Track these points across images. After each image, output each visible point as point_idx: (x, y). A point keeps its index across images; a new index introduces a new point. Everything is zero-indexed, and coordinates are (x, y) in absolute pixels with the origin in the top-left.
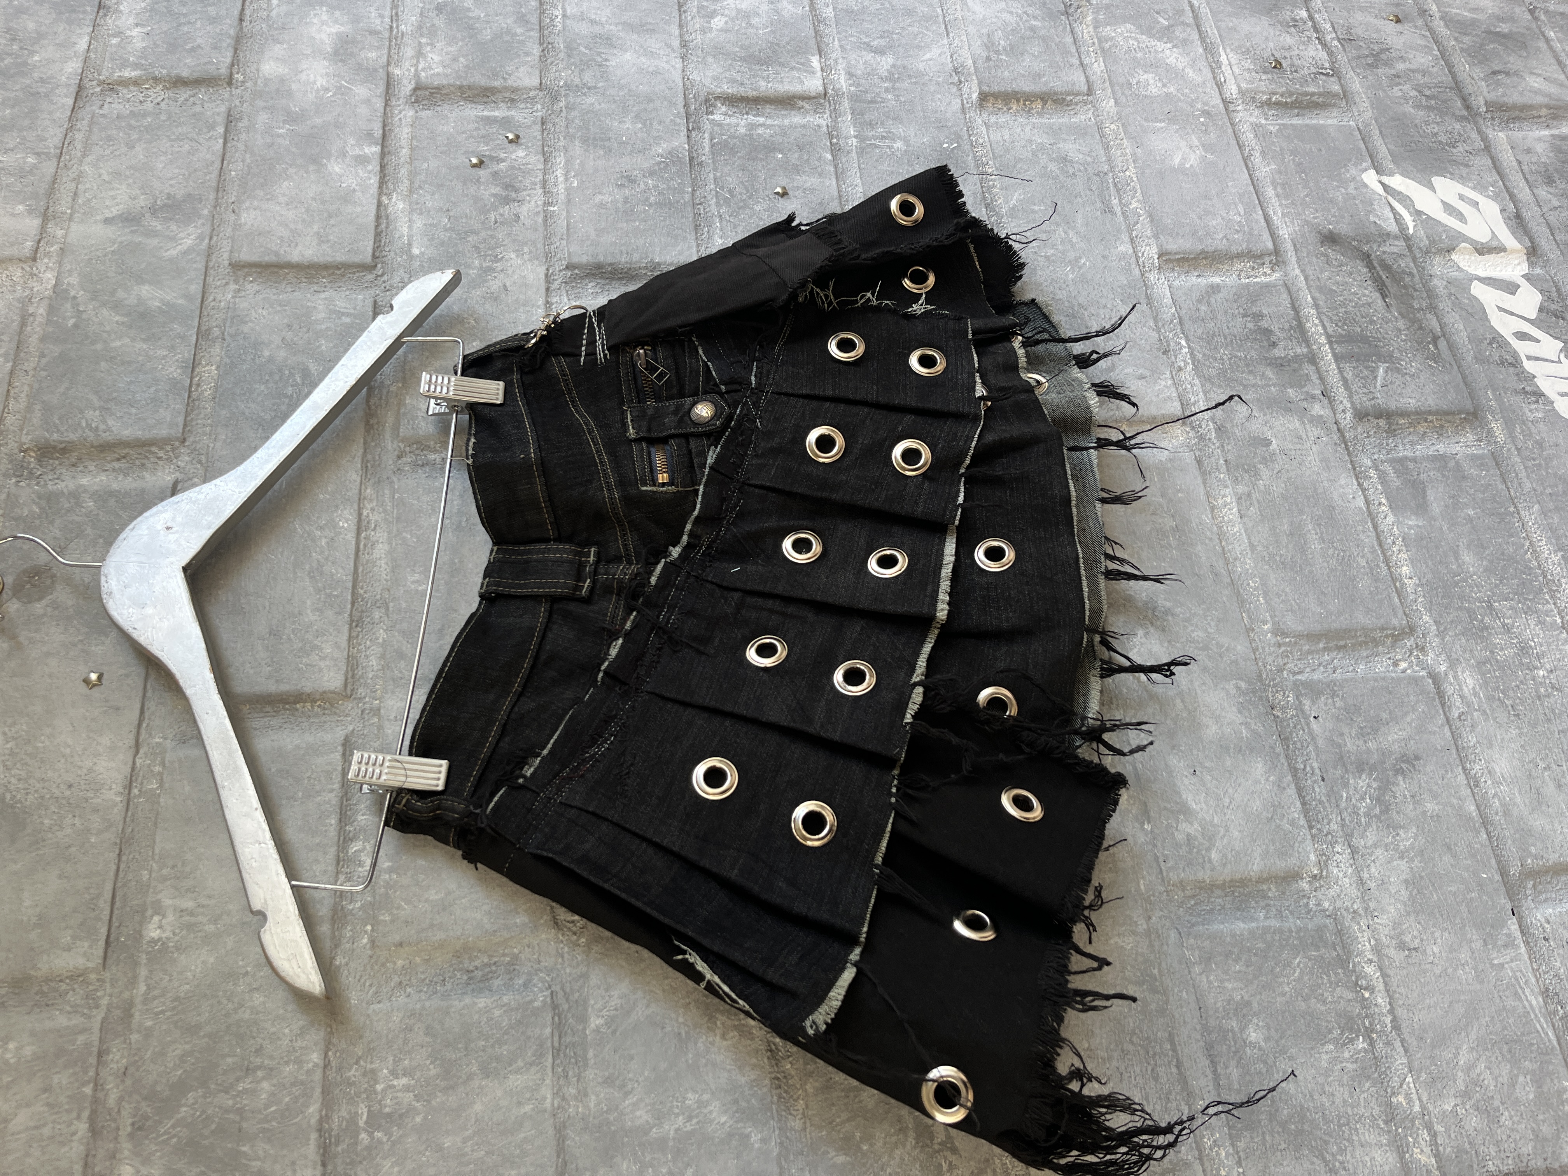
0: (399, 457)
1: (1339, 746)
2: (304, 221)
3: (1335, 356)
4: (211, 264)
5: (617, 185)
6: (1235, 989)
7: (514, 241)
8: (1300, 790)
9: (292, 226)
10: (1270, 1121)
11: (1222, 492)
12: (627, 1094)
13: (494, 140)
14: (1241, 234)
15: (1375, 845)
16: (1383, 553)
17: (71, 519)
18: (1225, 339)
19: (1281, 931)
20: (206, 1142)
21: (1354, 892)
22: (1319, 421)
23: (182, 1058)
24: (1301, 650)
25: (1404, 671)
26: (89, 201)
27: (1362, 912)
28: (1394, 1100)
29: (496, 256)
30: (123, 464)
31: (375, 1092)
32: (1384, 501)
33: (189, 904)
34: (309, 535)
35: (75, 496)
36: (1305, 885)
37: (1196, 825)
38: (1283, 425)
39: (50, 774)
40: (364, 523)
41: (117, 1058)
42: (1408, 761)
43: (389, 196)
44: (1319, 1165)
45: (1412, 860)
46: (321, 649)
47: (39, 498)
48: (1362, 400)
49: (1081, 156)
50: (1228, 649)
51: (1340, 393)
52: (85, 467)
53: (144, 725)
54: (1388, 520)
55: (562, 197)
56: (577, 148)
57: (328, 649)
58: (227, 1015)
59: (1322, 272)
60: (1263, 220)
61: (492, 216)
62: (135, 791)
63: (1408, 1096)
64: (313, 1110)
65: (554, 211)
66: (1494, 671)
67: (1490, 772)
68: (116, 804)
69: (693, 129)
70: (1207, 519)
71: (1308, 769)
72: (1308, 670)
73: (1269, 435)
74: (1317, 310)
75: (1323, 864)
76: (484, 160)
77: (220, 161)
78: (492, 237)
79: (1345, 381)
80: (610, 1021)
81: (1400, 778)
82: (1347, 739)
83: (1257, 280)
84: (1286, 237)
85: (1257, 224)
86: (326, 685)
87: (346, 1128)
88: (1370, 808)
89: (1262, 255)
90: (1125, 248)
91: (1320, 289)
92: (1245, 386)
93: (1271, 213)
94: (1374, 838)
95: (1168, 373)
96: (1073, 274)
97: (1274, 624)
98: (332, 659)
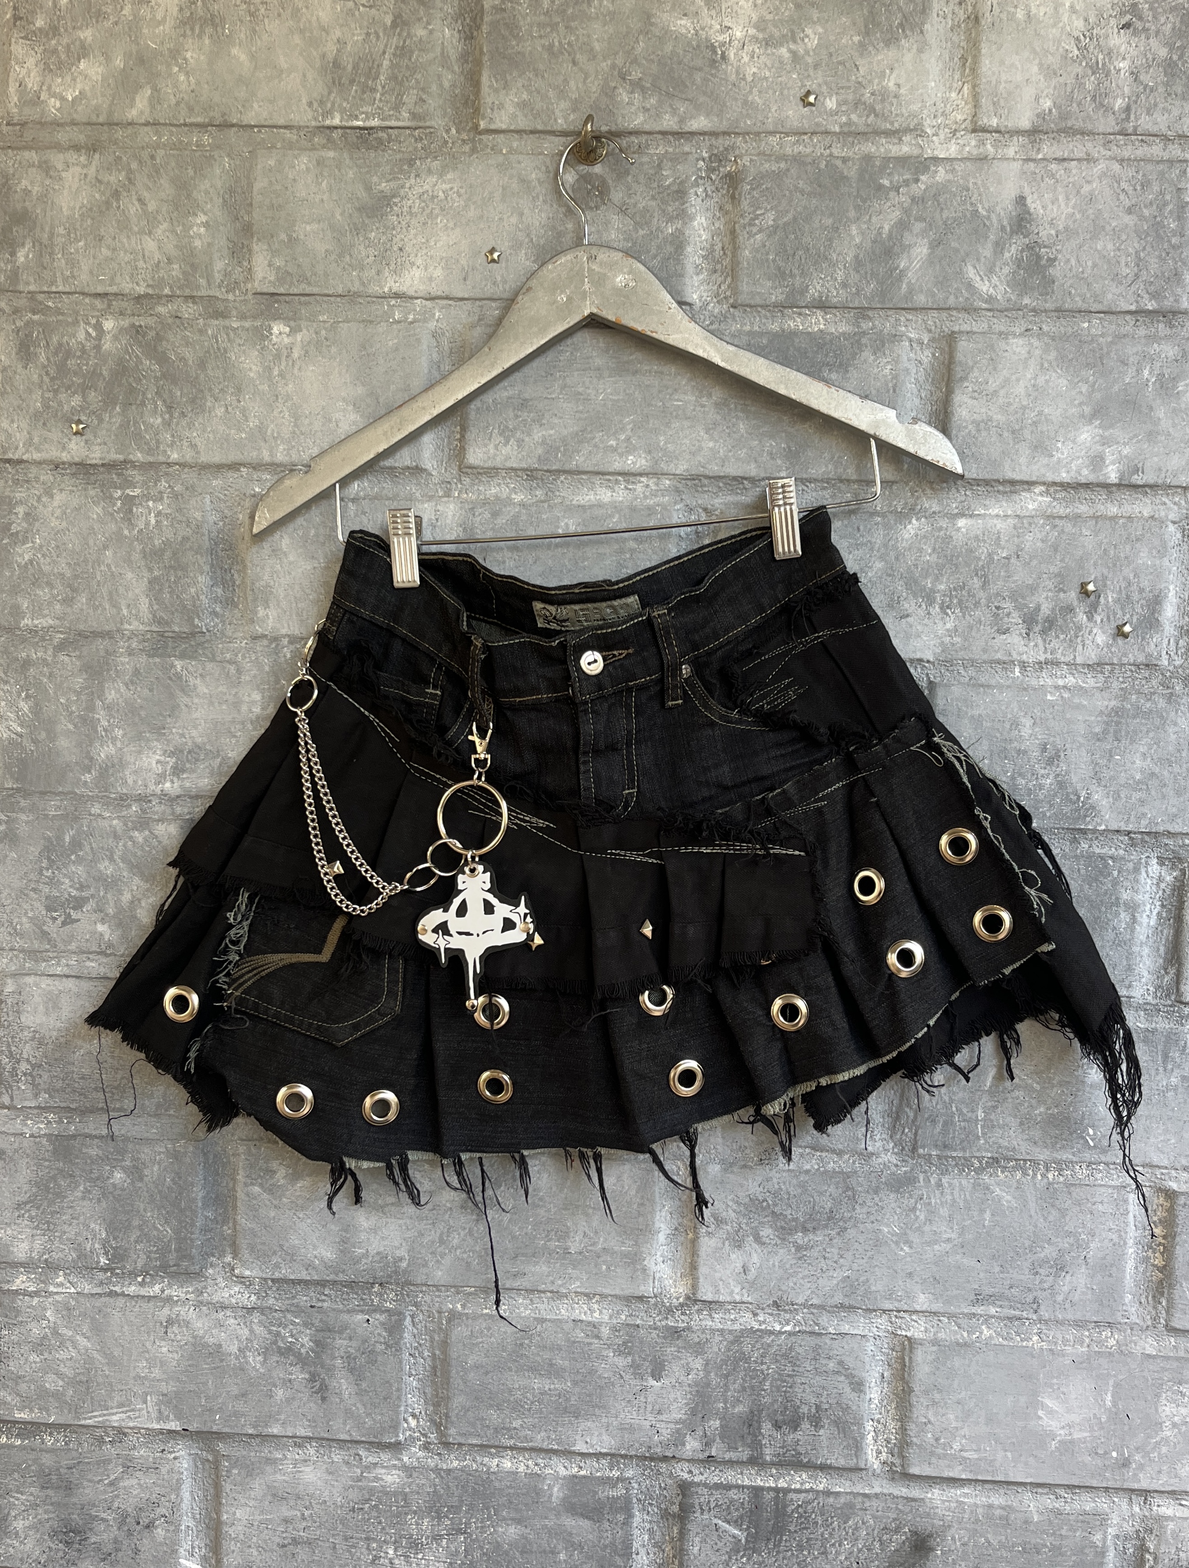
0: (705, 510)
1: (340, 1332)
2: (1009, 404)
3: (760, 1489)
4: (954, 313)
5: (1046, 744)
6: (152, 1172)
7: (971, 628)
8: (306, 1283)
9: (1002, 392)
10: (58, 1169)
12: (126, 685)
13: (1122, 609)
14: (932, 1441)
15: (252, 1331)
16: (525, 1449)
17: (656, 214)
18: (789, 1376)
19: (193, 1225)
20: (124, 381)
21: (216, 1298)
22: (678, 1440)
23: (183, 359)
24: (434, 1331)
25: (405, 1420)
26: (1053, 176)
27: (200, 1298)
28: (61, 1273)
29: (948, 607)
30: (718, 252)
31: (148, 500)
32: (582, 1473)
33: (296, 355)
34: (621, 429)
35: (683, 215)
36: (228, 1259)
37: (282, 1182)
38: (675, 1400)
39: (413, 232)
40: (632, 479)
41: (188, 310)
42: (321, 1389)
43: (1047, 493)
44: (24, 1198)
45: (237, 1358)
46: (505, 445)
47: (682, 182)
48: (702, 1497)
49: (1066, 1289)
50: (439, 1262)
51: (714, 1476)
52: (719, 219)
53: (450, 302)
54: (561, 1468)
55: (1034, 682)
56: (1104, 702)
57: (505, 450)
58: (210, 389)
59: (874, 1517)
60: (951, 1475)
61: (1008, 605)
62: (393, 302)
63: (61, 1285)
64: (139, 456)
65: (1013, 672)
66: (398, 1507)
67: (306, 1461)
68: (381, 288)
69: (1131, 839)
70: (575, 1286)
71: (323, 1297)
72: (415, 1331)
73: (665, 1381)
74: (823, 1492)
75: (241, 1280)
76: (1092, 597)
77: (1105, 309)
78: (977, 604)
79: (728, 1487)
80: (179, 677)
81: (307, 1376)
82: (345, 1342)
83: (870, 1438)
84: (929, 1495)
85: (949, 1466)
86: (472, 450)
87: (126, 480)
88: (284, 1338)
89: (903, 1457)
90: (922, 1301)
91: (850, 1506)
92: (726, 1376)
93: (966, 1490)
94: (258, 1332)
95: (749, 1299)
96: (889, 1232)
97: (460, 1314)
98: (496, 455)
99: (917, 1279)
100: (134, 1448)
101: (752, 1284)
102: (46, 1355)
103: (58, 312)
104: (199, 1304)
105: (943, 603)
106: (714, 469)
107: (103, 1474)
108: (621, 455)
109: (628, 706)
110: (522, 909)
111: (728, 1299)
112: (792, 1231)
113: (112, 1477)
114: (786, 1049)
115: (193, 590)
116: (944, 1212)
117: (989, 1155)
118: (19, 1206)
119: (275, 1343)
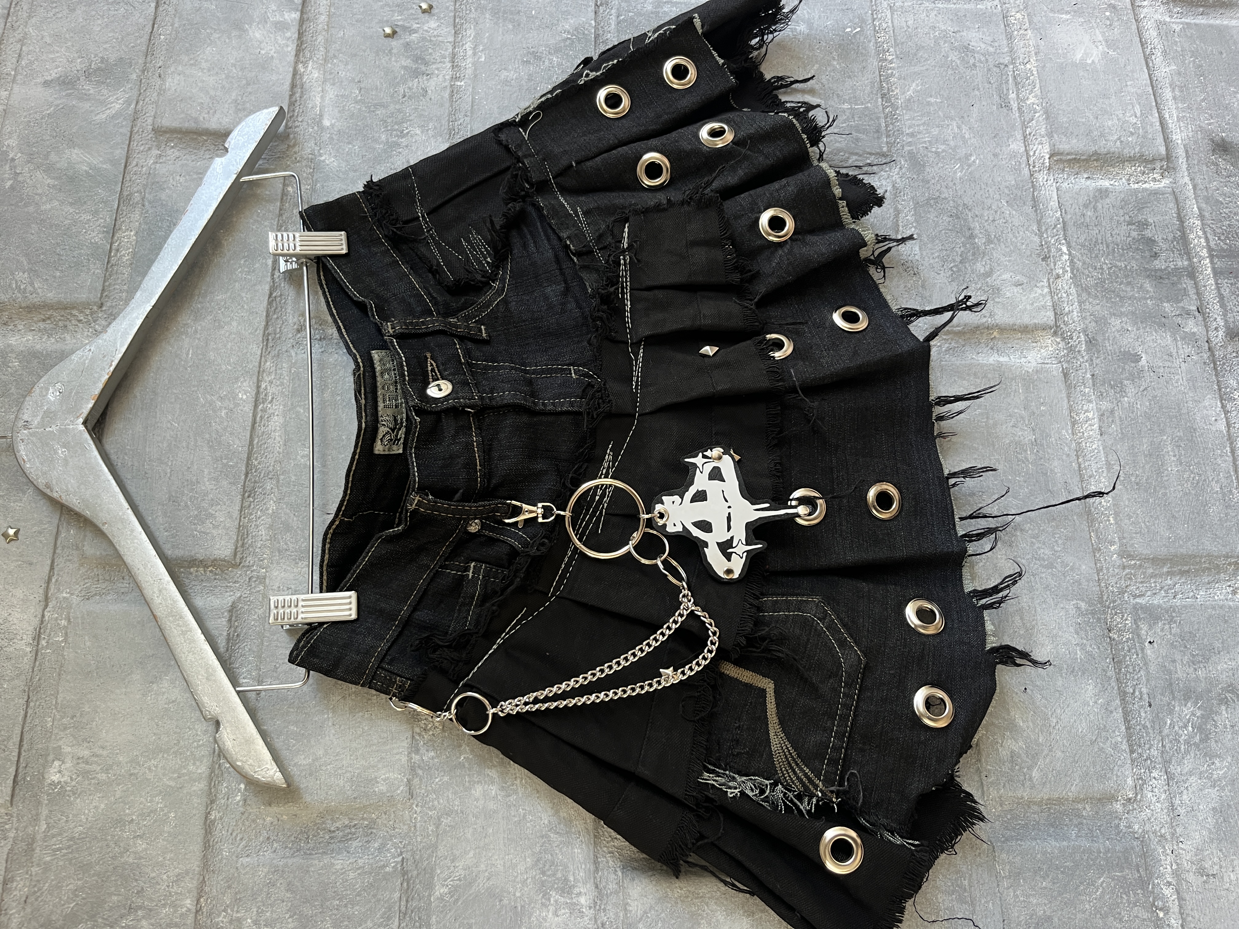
1: (1169, 672)
2: (223, 88)
3: (1214, 269)
4: (136, 129)
5: (523, 62)
6: (1039, 905)
7: (421, 116)
8: (1126, 714)
9: (212, 93)
11: (1085, 408)
13: (408, 9)
14: (1134, 137)
15: (1191, 773)
18: (1108, 247)
19: (1089, 851)
21: (1164, 819)
22: (1191, 338)
23: (75, 893)
24: (1144, 573)
26: (32, 63)
27: (1168, 837)
29: (402, 133)
30: (48, 325)
33: (86, 753)
34: (210, 405)
36: (1118, 806)
37: (1021, 744)
38: (1155, 341)
40: (262, 396)
41: (20, 887)
42: (1232, 692)
43: (305, 63)
46: (215, 518)
48: (1236, 318)
49: (983, 46)
50: (1072, 569)
51: (1215, 309)
52: (15, 326)
53: (54, 580)
55: (469, 72)
56: (487, 21)
57: (221, 517)
58: (114, 858)
59: (1210, 182)
60: (1158, 124)
61: (402, 89)
62: (44, 643)
65: (461, 86)
68: (26, 654)
69: (601, 4)
70: (1066, 434)
71: (1137, 693)
72: (1149, 593)
73: (1140, 350)
74: (1202, 220)
75: (1138, 789)
76: (397, 30)
77: (151, 23)
78: (400, 111)
79: (1221, 297)
80: (454, 891)
81: (1223, 708)
82: (1179, 667)
83: (1146, 186)
84: (1179, 142)
85: (1151, 125)
86: (216, 552)
88: (1191, 737)
89: (1154, 160)
90: (1017, 146)
91: (1207, 200)
92: (1122, 298)
93: (1167, 116)
94: (1190, 767)
95: (1045, 280)
96: (961, 172)
97: (1121, 545)
98: (224, 528)
99: (998, 150)
101: (1030, 278)
104: (1175, 838)
105: (397, 136)
106: (259, 321)
108: (237, 405)
110: (698, 460)
111: (1049, 299)
112: (976, 247)
115: (352, 875)
116: (935, 131)
117: (880, 100)
119: (1197, 745)
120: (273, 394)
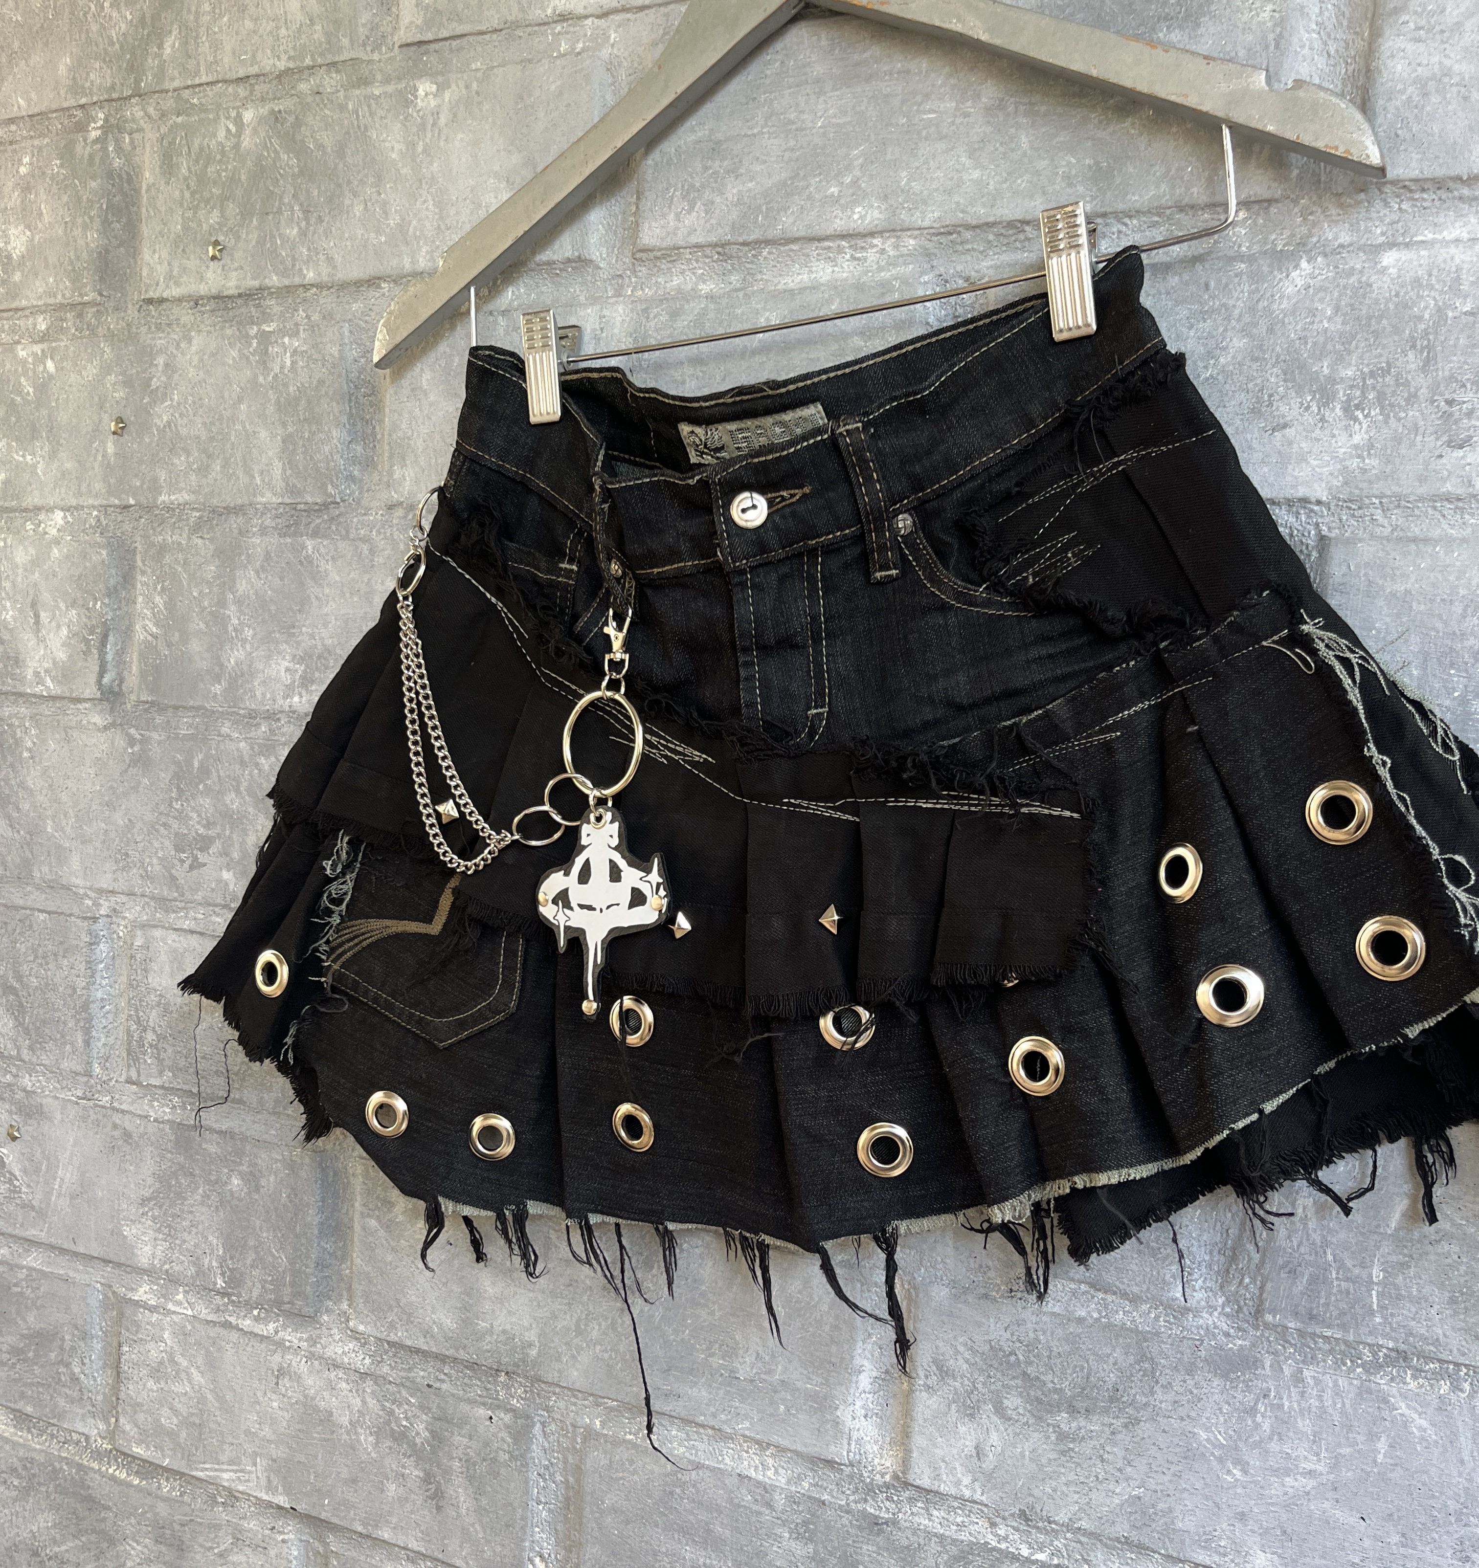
1: (460, 1426)
6: (269, 1182)
7: (1398, 441)
8: (425, 1354)
10: (179, 1164)
11: (781, 1471)
12: (258, 573)
15: (364, 1402)
19: (308, 1257)
20: (262, 184)
21: (329, 1352)
23: (321, 146)
24: (568, 1450)
25: (531, 1560)
27: (312, 1349)
28: (181, 1289)
29: (1360, 408)
31: (284, 337)
33: (443, 120)
34: (846, 168)
36: (345, 1306)
37: (400, 1216)
40: (860, 242)
41: (330, 82)
42: (437, 1495)
44: (148, 1192)
45: (348, 1433)
46: (689, 212)
50: (574, 1357)
53: (628, 15)
57: (689, 220)
58: (349, 182)
62: (558, 28)
63: (179, 1303)
64: (274, 280)
70: (743, 1426)
71: (443, 1377)
72: (546, 1444)
75: (355, 1335)
78: (1411, 399)
80: (310, 560)
81: (422, 1474)
82: (465, 1441)
86: (646, 225)
87: (264, 313)
88: (397, 1419)
94: (371, 1406)
95: (984, 1499)
96: (1208, 1440)
97: (598, 1434)
98: (677, 228)
99: (1251, 1524)
100: (244, 1518)
101: (989, 1476)
102: (163, 1384)
103: (203, 109)
104: (311, 1357)
105: (1348, 400)
106: (980, 212)
107: (213, 1540)
108: (844, 208)
109: (812, 579)
110: (655, 877)
111: (953, 1491)
112: (1053, 1408)
113: (222, 1548)
114: (1031, 1125)
115: (327, 448)
116: (1305, 1425)
117: (1391, 1345)
118: (144, 1201)
119: (388, 1423)
120: (865, 259)
